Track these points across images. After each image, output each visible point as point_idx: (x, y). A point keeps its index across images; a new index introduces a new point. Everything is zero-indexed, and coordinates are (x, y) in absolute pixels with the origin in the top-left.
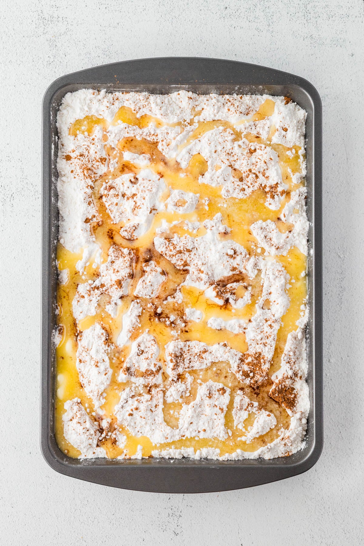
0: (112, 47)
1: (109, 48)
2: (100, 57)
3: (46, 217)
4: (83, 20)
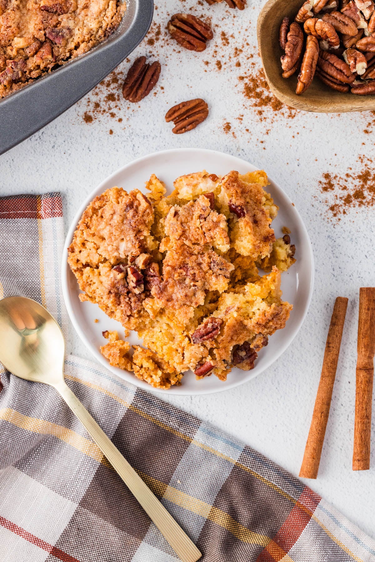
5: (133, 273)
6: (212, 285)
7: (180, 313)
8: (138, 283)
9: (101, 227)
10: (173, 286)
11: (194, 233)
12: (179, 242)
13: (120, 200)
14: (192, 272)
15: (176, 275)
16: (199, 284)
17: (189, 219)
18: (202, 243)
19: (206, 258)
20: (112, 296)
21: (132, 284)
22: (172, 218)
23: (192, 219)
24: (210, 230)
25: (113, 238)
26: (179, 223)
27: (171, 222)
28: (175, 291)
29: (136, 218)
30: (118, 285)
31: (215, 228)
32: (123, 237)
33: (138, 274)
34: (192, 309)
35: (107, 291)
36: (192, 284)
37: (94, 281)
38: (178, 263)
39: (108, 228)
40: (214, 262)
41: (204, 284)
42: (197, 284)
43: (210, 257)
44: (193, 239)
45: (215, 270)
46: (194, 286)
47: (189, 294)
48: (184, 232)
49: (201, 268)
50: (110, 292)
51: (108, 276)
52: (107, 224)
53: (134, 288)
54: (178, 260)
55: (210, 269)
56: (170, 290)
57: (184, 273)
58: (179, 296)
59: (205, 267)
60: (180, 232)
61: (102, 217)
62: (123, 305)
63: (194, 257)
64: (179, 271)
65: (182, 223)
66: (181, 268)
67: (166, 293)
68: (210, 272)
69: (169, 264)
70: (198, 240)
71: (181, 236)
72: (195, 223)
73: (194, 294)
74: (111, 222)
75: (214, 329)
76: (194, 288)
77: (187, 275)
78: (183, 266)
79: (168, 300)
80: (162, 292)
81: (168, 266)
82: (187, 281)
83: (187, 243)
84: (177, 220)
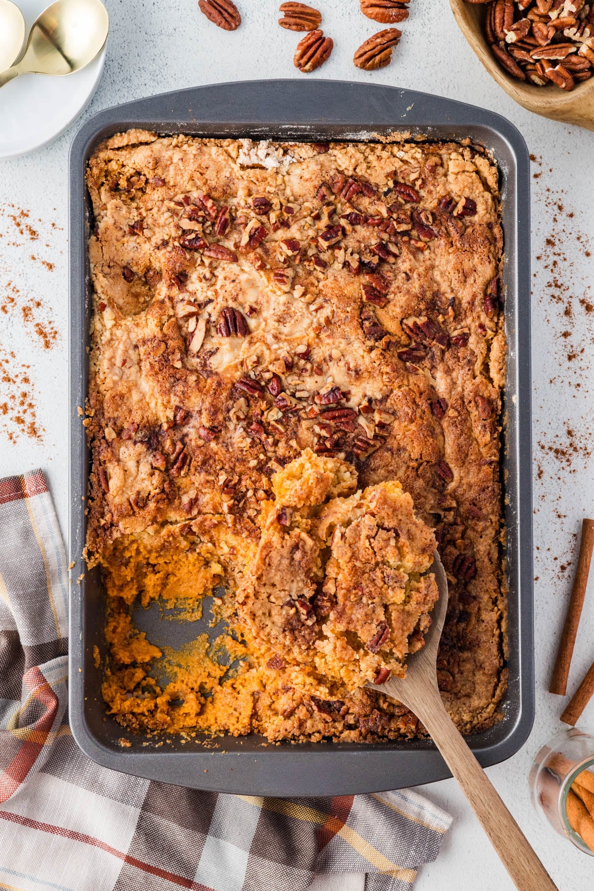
0: (165, 68)
1: (162, 70)
2: (148, 85)
3: (76, 342)
4: (117, 25)
5: (301, 606)
6: (389, 597)
7: (363, 632)
8: (309, 614)
9: (271, 575)
10: (352, 608)
11: (364, 553)
12: (350, 564)
13: (284, 544)
14: (367, 590)
15: (352, 597)
16: (377, 600)
17: (357, 539)
18: (373, 562)
19: (378, 573)
20: (287, 633)
21: (303, 617)
22: (340, 542)
23: (360, 539)
24: (381, 549)
25: (285, 583)
26: (347, 545)
27: (339, 545)
28: (354, 612)
29: (306, 558)
30: (291, 621)
31: (386, 547)
32: (293, 578)
33: (307, 606)
34: (374, 626)
35: (282, 630)
36: (370, 602)
37: (267, 623)
38: (352, 585)
39: (279, 573)
40: (388, 576)
41: (382, 599)
42: (374, 601)
43: (383, 573)
44: (363, 560)
45: (391, 583)
46: (373, 603)
47: (369, 612)
48: (354, 553)
49: (376, 585)
50: (284, 631)
51: (281, 614)
52: (278, 570)
53: (306, 620)
54: (351, 581)
55: (385, 583)
56: (348, 611)
57: (360, 593)
58: (359, 616)
59: (379, 583)
60: (349, 554)
61: (269, 565)
62: (300, 640)
63: (366, 575)
64: (354, 591)
65: (350, 545)
66: (355, 589)
67: (345, 616)
68: (386, 586)
69: (343, 586)
70: (368, 559)
71: (351, 558)
72: (364, 543)
73: (374, 611)
74: (281, 568)
75: (384, 630)
76: (372, 606)
77: (363, 594)
78: (357, 586)
79: (349, 623)
80: (341, 616)
81: (342, 589)
82: (364, 600)
83: (358, 564)
84: (345, 543)
